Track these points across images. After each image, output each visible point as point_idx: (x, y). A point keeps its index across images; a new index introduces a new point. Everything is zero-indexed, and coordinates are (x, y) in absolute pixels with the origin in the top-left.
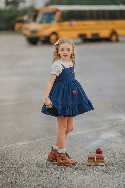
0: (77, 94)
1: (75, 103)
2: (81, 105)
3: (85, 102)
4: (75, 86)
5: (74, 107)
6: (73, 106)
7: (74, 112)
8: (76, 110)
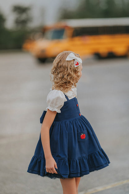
0: (87, 139)
1: (84, 155)
2: (93, 157)
3: (99, 152)
4: (83, 126)
5: (83, 162)
6: (81, 160)
7: (83, 170)
8: (85, 167)
